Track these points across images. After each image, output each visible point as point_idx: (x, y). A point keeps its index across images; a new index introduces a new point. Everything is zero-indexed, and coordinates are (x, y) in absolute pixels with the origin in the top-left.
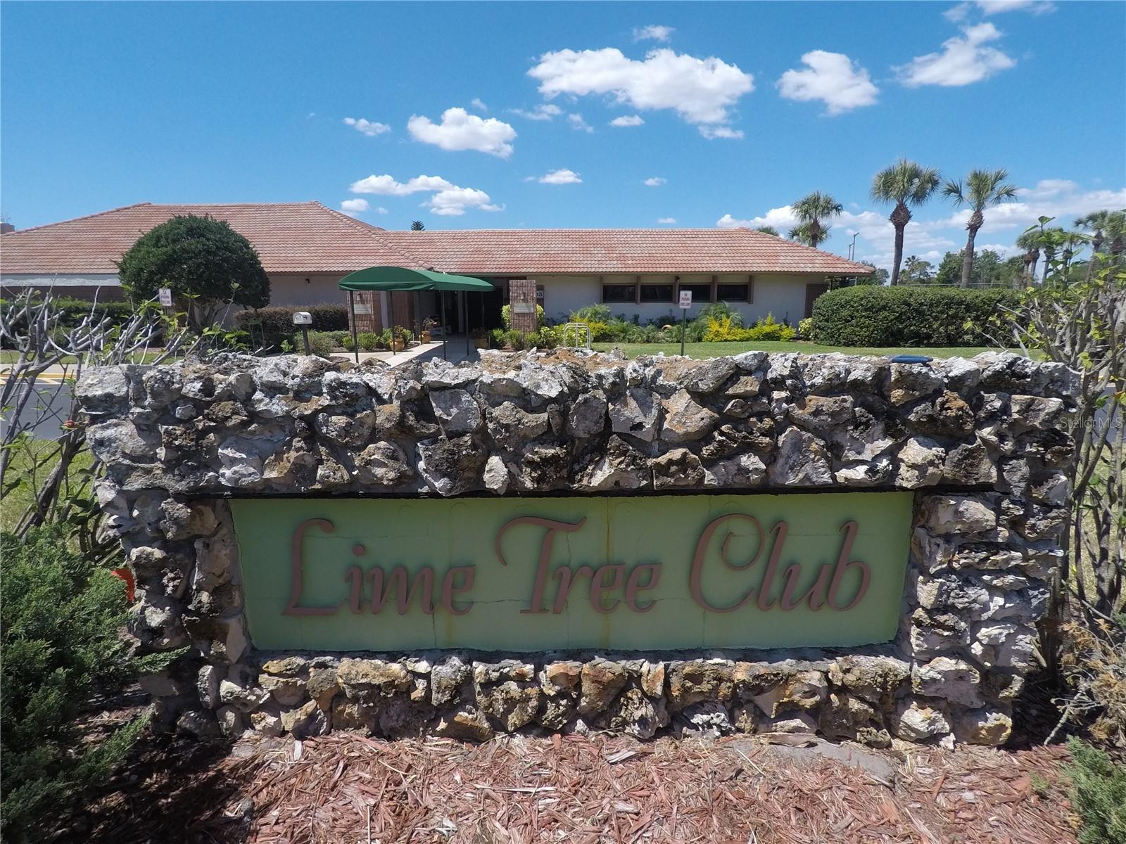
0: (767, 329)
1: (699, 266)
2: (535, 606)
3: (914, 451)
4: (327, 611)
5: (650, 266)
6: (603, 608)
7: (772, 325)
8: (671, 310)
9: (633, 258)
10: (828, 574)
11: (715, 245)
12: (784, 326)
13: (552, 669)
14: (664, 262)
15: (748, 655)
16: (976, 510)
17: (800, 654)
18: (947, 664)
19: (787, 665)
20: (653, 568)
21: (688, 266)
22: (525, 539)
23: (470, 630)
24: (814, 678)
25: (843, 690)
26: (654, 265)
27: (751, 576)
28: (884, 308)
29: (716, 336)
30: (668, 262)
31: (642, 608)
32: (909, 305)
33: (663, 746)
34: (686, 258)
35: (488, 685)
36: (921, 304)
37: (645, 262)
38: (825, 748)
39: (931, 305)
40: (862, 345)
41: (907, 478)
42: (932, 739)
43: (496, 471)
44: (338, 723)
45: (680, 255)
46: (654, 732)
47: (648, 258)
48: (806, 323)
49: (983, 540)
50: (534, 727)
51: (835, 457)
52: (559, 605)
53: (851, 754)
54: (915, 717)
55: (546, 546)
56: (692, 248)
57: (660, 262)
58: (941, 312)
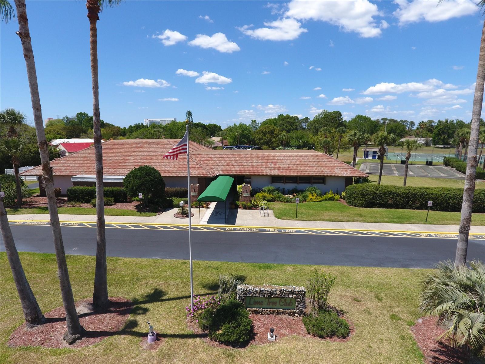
0: (330, 196)
1: (306, 172)
2: (268, 305)
3: (294, 296)
4: (252, 304)
5: (289, 172)
6: (273, 305)
7: (331, 194)
8: (296, 187)
9: (283, 169)
10: (290, 303)
11: (313, 162)
12: (336, 194)
13: (269, 310)
14: (294, 170)
15: (284, 309)
16: (299, 300)
17: (288, 309)
18: (298, 311)
19: (286, 310)
20: (276, 302)
21: (302, 172)
22: (267, 300)
23: (262, 306)
24: (288, 311)
25: (290, 312)
26: (290, 172)
27: (284, 303)
28: (368, 194)
29: (311, 200)
30: (295, 170)
31: (276, 305)
32: (377, 193)
33: (277, 316)
34: (301, 169)
35: (264, 311)
36: (381, 194)
37: (287, 170)
38: (289, 317)
39: (384, 194)
40: (360, 207)
41: (294, 297)
42: (297, 316)
43: (266, 296)
44: (253, 313)
45: (300, 167)
46: (276, 315)
47: (288, 169)
48: (343, 194)
49: (299, 302)
50: (267, 314)
51: (288, 296)
52: (269, 305)
53: (292, 317)
54: (296, 315)
55: (268, 300)
56: (304, 164)
57: (292, 170)
58: (388, 196)
